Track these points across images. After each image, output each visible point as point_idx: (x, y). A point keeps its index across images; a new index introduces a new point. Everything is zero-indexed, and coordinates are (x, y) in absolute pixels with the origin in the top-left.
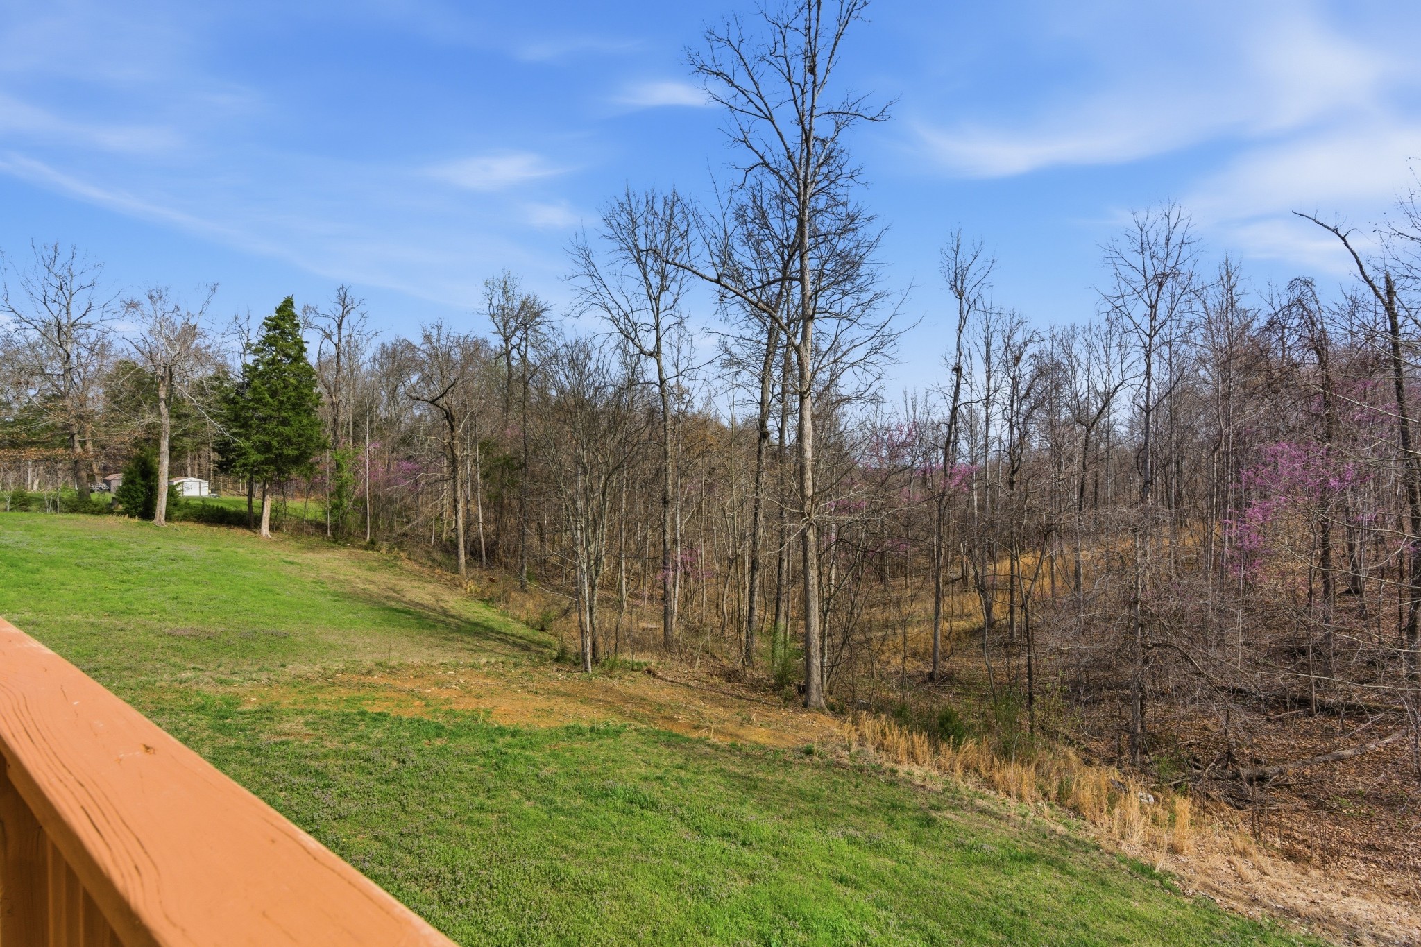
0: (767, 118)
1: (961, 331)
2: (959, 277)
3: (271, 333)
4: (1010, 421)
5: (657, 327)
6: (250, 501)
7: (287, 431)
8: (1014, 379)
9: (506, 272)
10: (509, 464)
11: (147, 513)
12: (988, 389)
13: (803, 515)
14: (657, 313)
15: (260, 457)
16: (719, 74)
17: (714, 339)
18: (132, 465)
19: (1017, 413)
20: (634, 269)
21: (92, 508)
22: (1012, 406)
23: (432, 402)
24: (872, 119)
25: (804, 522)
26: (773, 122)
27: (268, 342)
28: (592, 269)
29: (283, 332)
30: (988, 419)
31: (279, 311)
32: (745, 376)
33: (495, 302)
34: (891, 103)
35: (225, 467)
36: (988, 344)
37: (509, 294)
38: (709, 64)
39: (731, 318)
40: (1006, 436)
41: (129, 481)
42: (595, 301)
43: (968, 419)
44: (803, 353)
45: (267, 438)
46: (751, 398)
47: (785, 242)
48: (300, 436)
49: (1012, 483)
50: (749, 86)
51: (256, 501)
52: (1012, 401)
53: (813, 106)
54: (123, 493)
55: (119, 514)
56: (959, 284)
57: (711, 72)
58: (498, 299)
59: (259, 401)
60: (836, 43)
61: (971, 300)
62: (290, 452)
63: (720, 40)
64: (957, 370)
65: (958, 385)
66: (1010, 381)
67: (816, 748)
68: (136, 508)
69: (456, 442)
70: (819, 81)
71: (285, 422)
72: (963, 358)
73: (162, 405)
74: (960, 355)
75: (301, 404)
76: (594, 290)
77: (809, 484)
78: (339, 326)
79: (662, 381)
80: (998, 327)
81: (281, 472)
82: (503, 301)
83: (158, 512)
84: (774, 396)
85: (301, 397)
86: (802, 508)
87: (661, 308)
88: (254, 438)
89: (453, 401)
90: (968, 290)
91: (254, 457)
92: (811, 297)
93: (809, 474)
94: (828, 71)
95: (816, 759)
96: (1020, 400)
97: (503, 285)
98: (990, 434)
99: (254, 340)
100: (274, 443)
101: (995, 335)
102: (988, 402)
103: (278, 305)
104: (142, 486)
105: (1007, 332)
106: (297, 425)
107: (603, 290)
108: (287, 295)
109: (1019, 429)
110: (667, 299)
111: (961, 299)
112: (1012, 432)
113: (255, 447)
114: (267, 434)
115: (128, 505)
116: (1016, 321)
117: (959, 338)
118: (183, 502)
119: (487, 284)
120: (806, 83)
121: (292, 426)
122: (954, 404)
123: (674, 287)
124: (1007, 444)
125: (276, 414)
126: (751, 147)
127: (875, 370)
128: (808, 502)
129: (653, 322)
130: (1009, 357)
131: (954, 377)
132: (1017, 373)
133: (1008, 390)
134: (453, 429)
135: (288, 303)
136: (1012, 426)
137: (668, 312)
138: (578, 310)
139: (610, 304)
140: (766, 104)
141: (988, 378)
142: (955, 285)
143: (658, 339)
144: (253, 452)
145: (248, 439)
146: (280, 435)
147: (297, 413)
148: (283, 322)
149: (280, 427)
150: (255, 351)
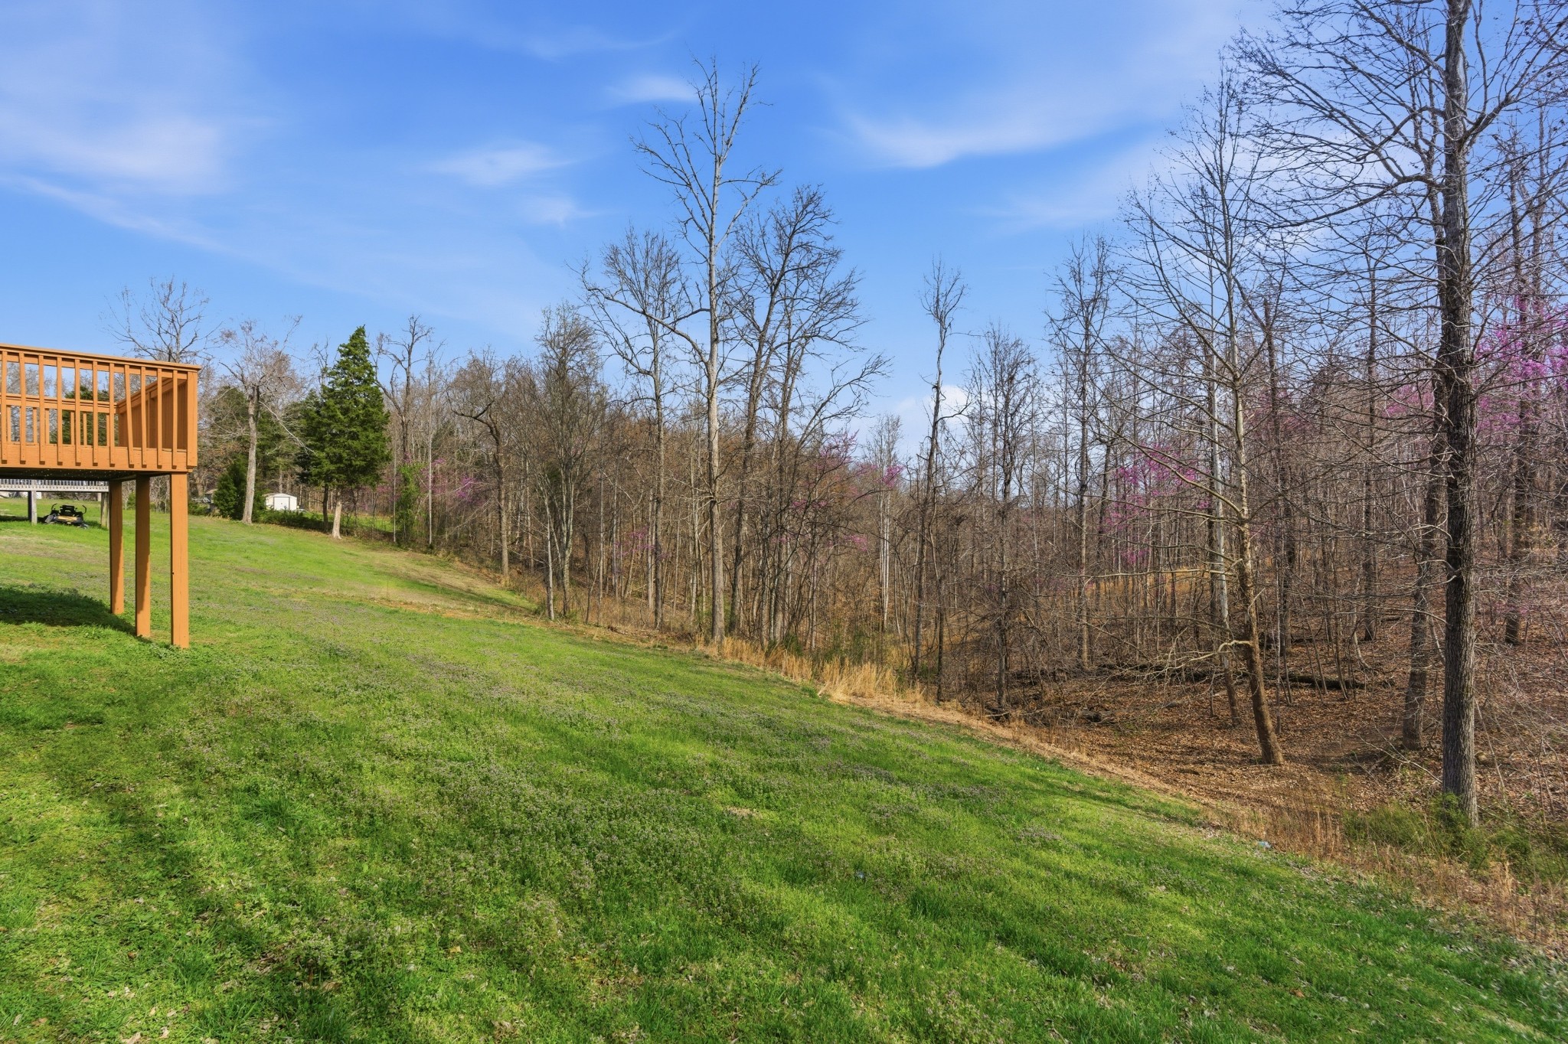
3: (345, 359)
6: (325, 509)
7: (355, 444)
11: (236, 514)
15: (332, 467)
18: (225, 473)
23: (476, 418)
27: (343, 366)
29: (355, 358)
31: (353, 338)
35: (305, 479)
41: (223, 487)
45: (336, 450)
48: (367, 449)
51: (329, 509)
54: (219, 499)
55: (214, 514)
59: (332, 418)
62: (358, 463)
68: (229, 510)
69: (501, 454)
71: (354, 436)
73: (251, 420)
75: (369, 421)
81: (351, 480)
83: (244, 515)
85: (369, 415)
88: (327, 450)
91: (328, 466)
99: (331, 365)
100: (345, 455)
103: (351, 334)
104: (235, 492)
106: (365, 439)
108: (360, 325)
113: (328, 457)
114: (338, 447)
115: (222, 508)
118: (267, 510)
121: (360, 440)
125: (346, 430)
134: (498, 444)
135: (360, 332)
144: (326, 462)
145: (322, 451)
146: (349, 448)
147: (365, 429)
148: (356, 349)
149: (350, 442)
150: (331, 374)
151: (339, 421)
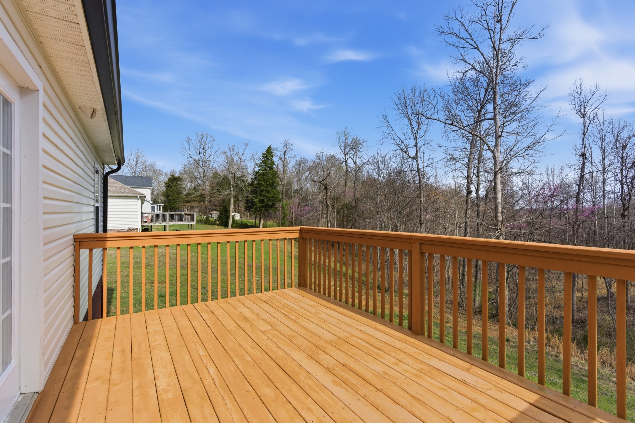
0: (476, 48)
1: (584, 135)
2: (582, 106)
3: (264, 159)
4: (621, 182)
5: (416, 146)
6: (256, 221)
7: (268, 195)
8: (622, 158)
9: (345, 128)
10: (347, 207)
11: (226, 225)
12: (604, 164)
13: (497, 229)
14: (416, 139)
15: (261, 205)
16: (452, 33)
17: (442, 149)
18: (222, 208)
19: (626, 177)
20: (406, 121)
21: (211, 223)
22: (622, 173)
23: (320, 182)
24: (533, 38)
25: (498, 232)
26: (479, 50)
27: (263, 162)
28: (388, 124)
29: (268, 159)
30: (604, 181)
31: (267, 151)
32: (458, 165)
33: (341, 141)
34: (544, 29)
35: (248, 209)
36: (603, 140)
37: (347, 136)
38: (446, 30)
39: (451, 139)
40: (618, 189)
41: (221, 214)
42: (389, 137)
43: (590, 181)
44: (496, 153)
45: (262, 198)
46: (462, 175)
47: (478, 101)
48: (273, 197)
49: (624, 216)
50: (467, 36)
51: (258, 222)
52: (622, 170)
53: (500, 39)
54: (219, 218)
55: (218, 225)
56: (582, 110)
57: (447, 33)
58: (342, 139)
59: (260, 184)
60: (512, 7)
61: (592, 117)
62: (270, 203)
63: (452, 18)
64: (583, 155)
65: (584, 163)
66: (620, 160)
67: (511, 339)
68: (223, 223)
69: (328, 198)
70: (503, 27)
71: (268, 192)
72: (586, 149)
73: (232, 187)
74: (585, 147)
75: (273, 185)
76: (389, 132)
77: (500, 215)
78: (284, 155)
79: (419, 170)
80: (610, 130)
81: (266, 211)
82: (344, 139)
83: (229, 225)
84: (474, 174)
85: (274, 182)
86: (496, 226)
87: (418, 137)
88: (258, 198)
89: (327, 181)
90: (588, 113)
91: (259, 205)
92: (500, 127)
93: (500, 210)
94: (508, 21)
95: (511, 344)
96: (628, 169)
97: (344, 133)
98: (606, 189)
99: (259, 162)
100: (265, 200)
101: (607, 135)
102: (604, 171)
103: (267, 149)
104: (225, 215)
105: (616, 133)
106: (272, 193)
107: (392, 132)
108: (269, 145)
109: (628, 186)
110: (421, 133)
111: (584, 118)
112: (622, 187)
113: (259, 201)
114: (263, 196)
115: (220, 222)
116: (621, 126)
117: (583, 139)
118: (236, 222)
119: (338, 133)
120: (495, 28)
121: (270, 193)
122: (581, 174)
123: (423, 127)
124: (619, 194)
125: (265, 189)
126: (466, 62)
127: (531, 158)
128: (500, 223)
129: (414, 144)
130: (618, 146)
131: (581, 159)
132: (624, 154)
133: (619, 164)
134: (327, 193)
135: (270, 148)
136: (622, 184)
137: (421, 139)
138: (381, 142)
139: (396, 138)
140: (475, 42)
141: (604, 158)
142: (580, 111)
143: (417, 152)
144: (259, 203)
145: (256, 198)
146: (267, 197)
147: (272, 189)
148: (268, 154)
149: (267, 194)
150: (259, 166)
151: (263, 186)
